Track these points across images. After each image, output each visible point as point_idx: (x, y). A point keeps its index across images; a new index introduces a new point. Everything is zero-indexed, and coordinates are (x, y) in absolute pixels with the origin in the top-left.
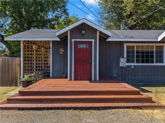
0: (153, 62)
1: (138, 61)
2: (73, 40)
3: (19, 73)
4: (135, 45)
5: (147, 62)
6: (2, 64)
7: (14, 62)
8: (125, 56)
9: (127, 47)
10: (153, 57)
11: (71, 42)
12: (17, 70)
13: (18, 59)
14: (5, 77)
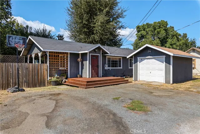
0: (117, 67)
1: (112, 67)
2: (90, 54)
3: (47, 76)
4: (111, 57)
5: (116, 67)
6: (32, 69)
7: (43, 68)
8: (107, 64)
9: (108, 58)
10: (117, 64)
11: (89, 55)
12: (45, 73)
13: (45, 65)
14: (35, 80)
